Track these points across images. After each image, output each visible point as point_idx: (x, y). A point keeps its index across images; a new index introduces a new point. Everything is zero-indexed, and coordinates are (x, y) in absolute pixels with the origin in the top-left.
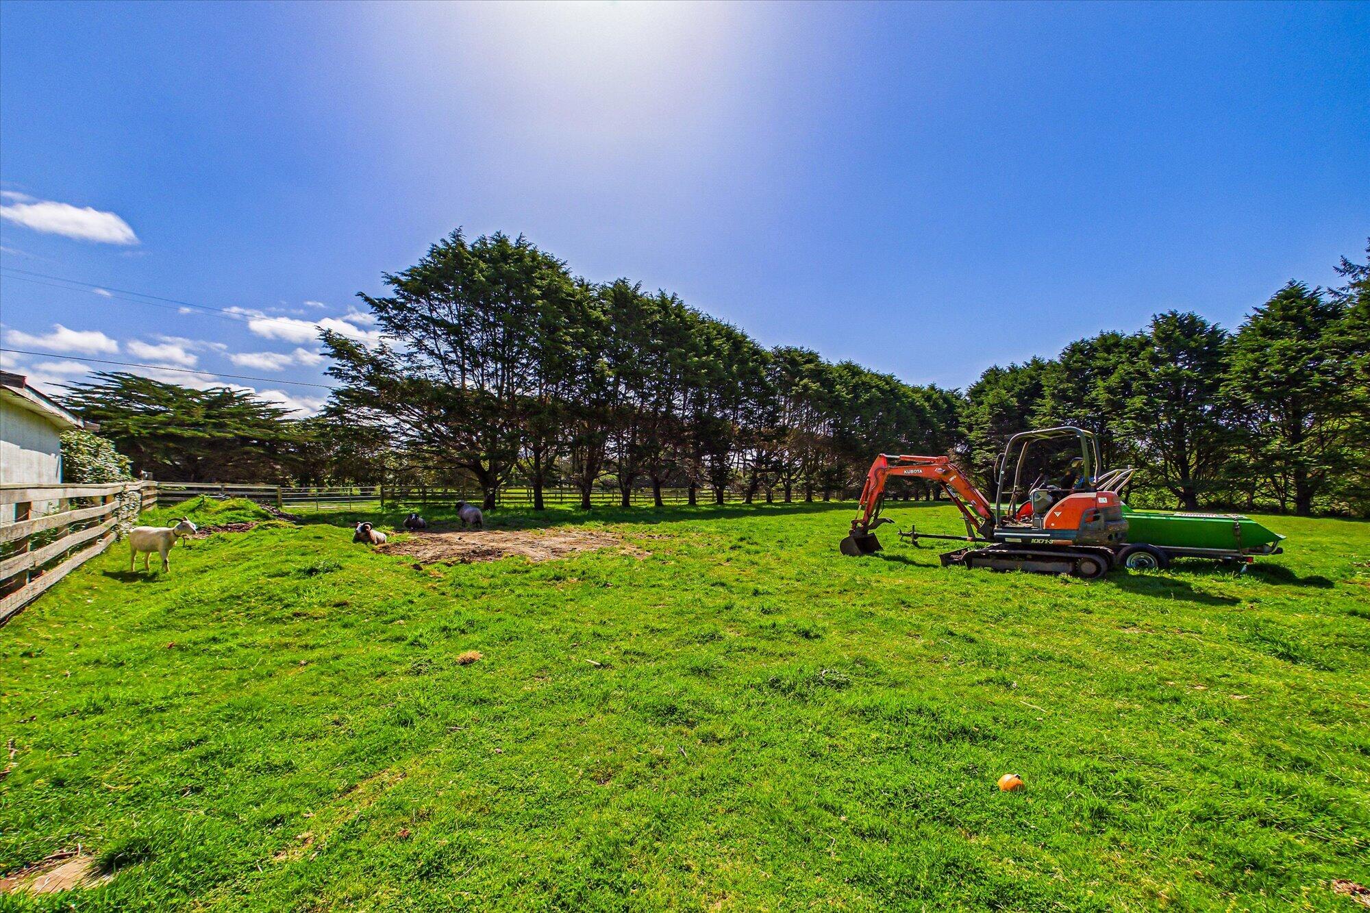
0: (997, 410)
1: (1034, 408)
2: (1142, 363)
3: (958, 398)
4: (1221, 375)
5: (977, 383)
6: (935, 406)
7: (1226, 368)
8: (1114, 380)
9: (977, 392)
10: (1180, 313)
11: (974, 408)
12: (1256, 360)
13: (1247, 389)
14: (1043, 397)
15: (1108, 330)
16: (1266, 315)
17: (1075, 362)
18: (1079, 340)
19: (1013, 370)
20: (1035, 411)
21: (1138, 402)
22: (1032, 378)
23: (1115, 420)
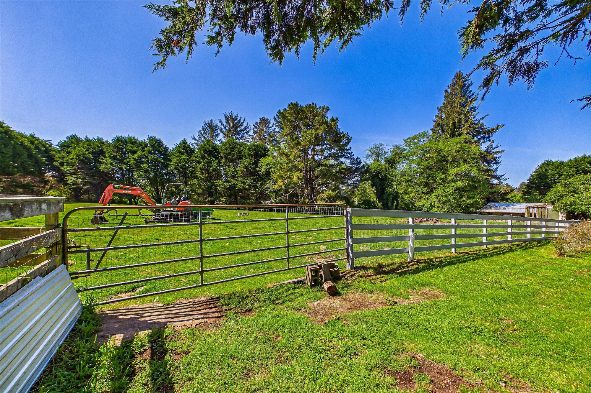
0: (81, 158)
1: (101, 160)
2: (146, 153)
3: (50, 145)
4: (169, 162)
5: (64, 141)
6: (37, 148)
7: (170, 160)
8: (136, 156)
9: (65, 146)
10: (156, 138)
11: (63, 154)
12: (178, 160)
13: (176, 169)
14: (105, 156)
15: (132, 135)
16: (179, 147)
17: (119, 145)
18: (120, 136)
19: (87, 140)
20: (101, 162)
21: (145, 166)
22: (98, 147)
23: (137, 171)
